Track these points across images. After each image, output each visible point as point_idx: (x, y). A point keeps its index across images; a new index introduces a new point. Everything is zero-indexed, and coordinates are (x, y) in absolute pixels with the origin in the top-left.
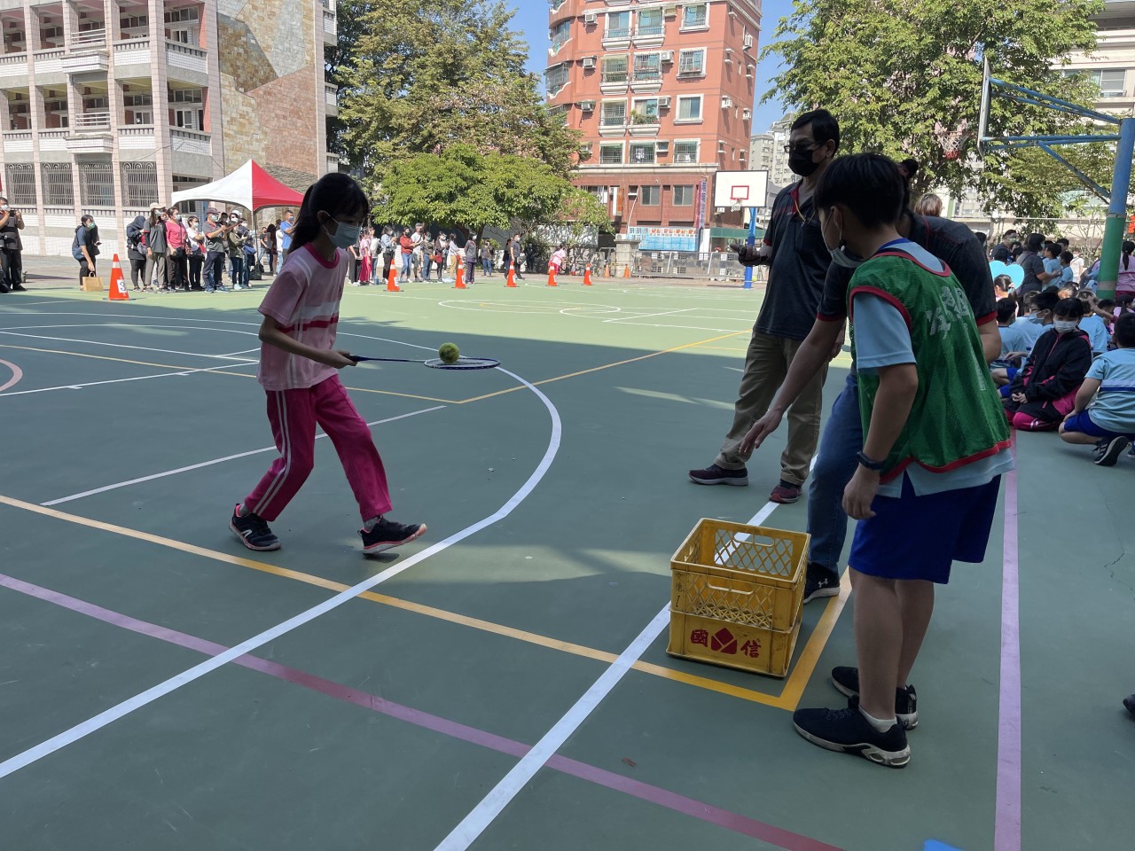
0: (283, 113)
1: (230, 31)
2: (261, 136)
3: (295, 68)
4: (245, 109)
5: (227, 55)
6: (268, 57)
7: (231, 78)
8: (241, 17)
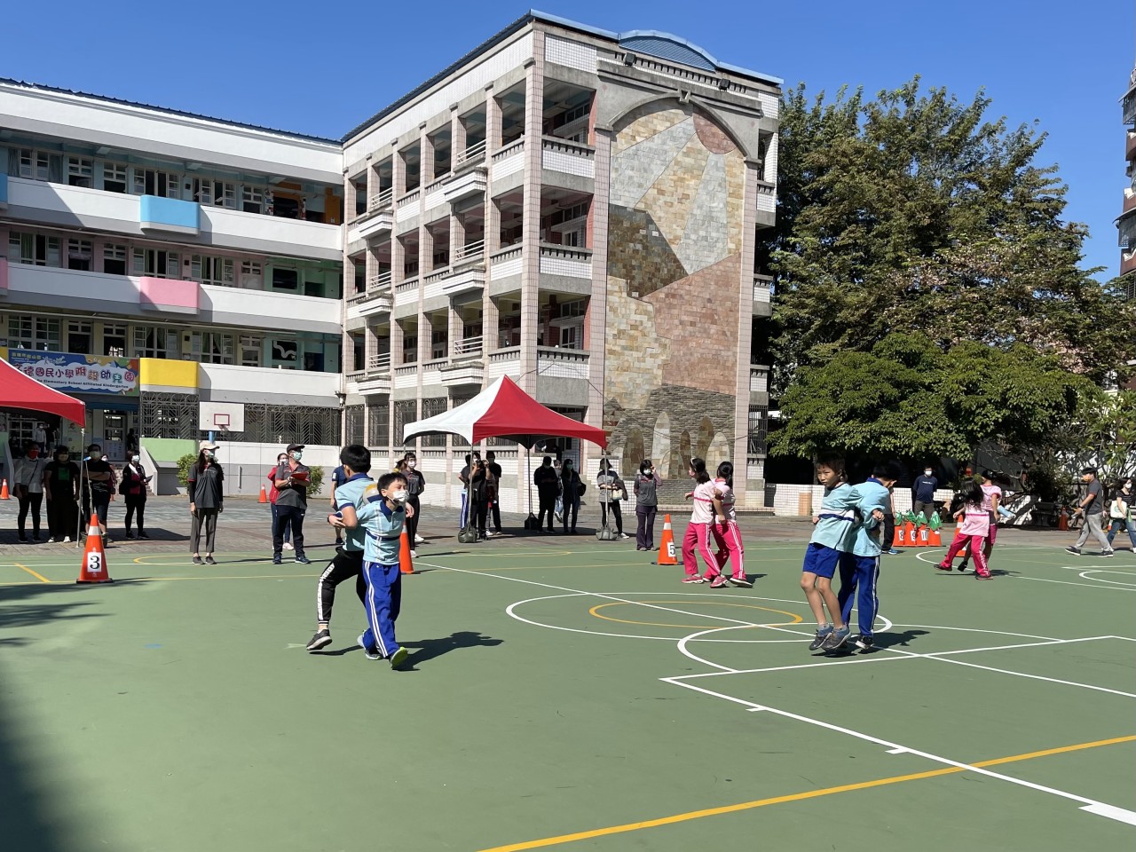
0: (691, 319)
1: (626, 224)
2: (657, 350)
3: (712, 260)
4: (638, 318)
5: (619, 255)
6: (675, 251)
7: (622, 282)
8: (641, 206)
